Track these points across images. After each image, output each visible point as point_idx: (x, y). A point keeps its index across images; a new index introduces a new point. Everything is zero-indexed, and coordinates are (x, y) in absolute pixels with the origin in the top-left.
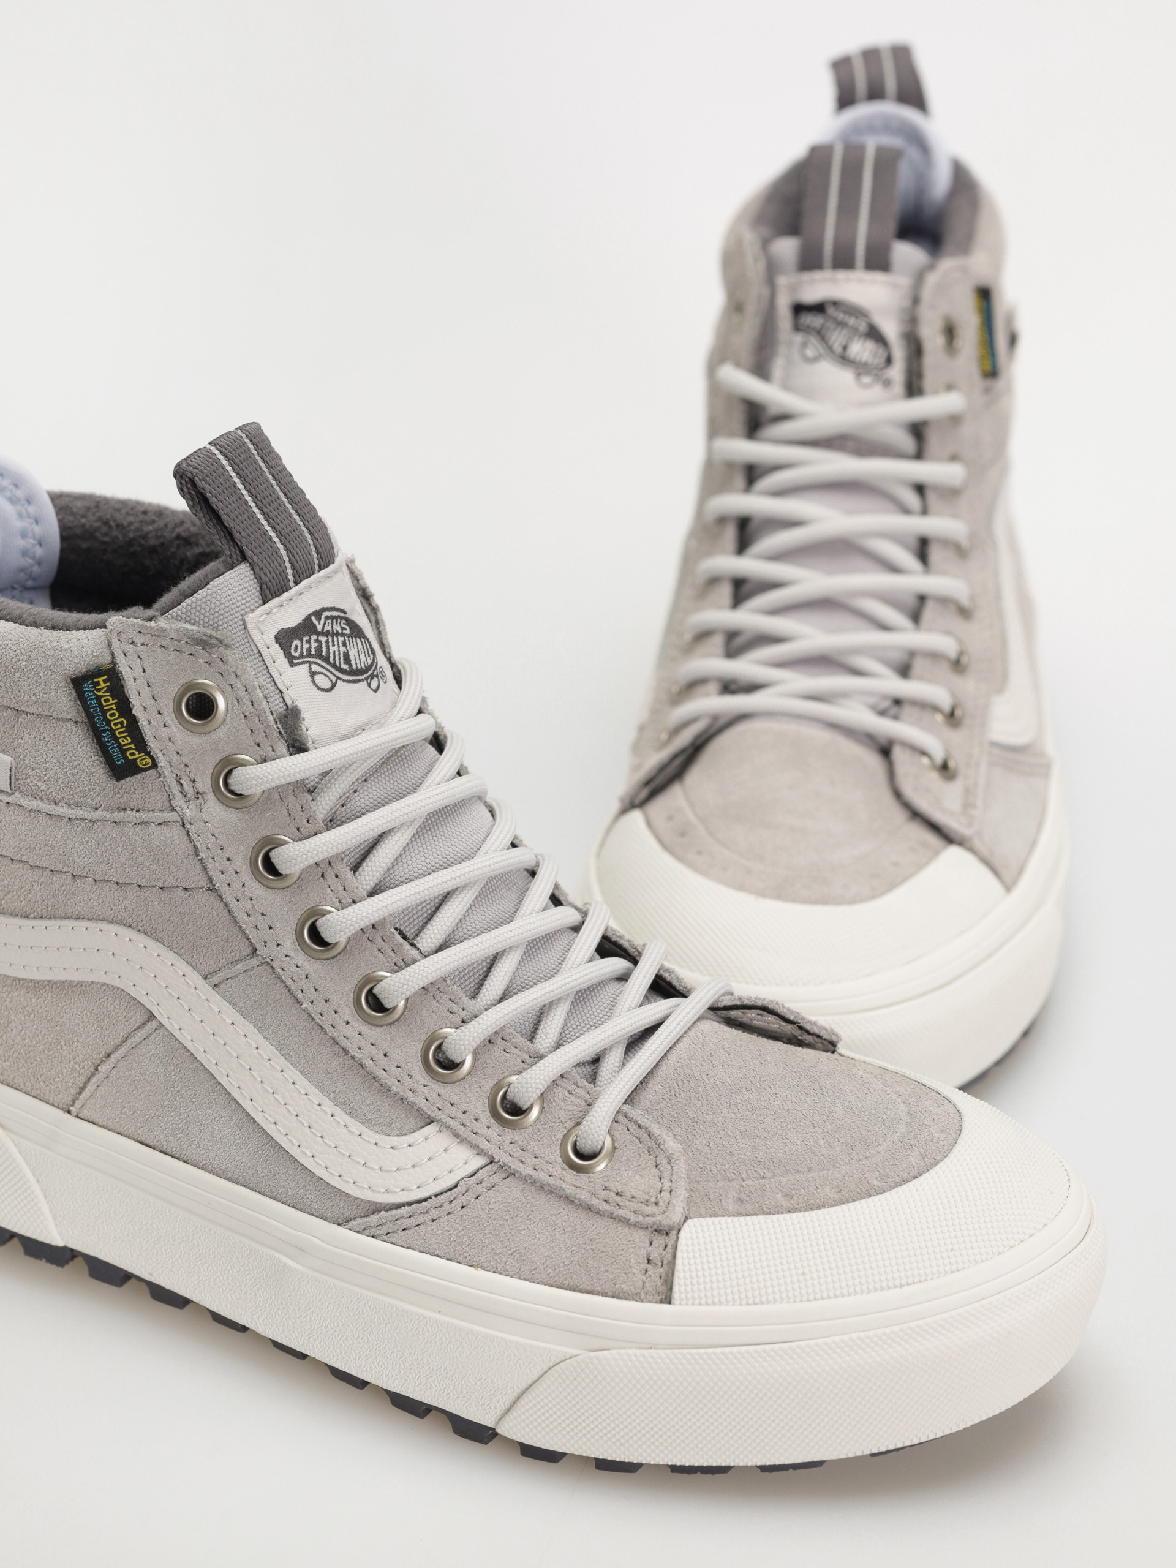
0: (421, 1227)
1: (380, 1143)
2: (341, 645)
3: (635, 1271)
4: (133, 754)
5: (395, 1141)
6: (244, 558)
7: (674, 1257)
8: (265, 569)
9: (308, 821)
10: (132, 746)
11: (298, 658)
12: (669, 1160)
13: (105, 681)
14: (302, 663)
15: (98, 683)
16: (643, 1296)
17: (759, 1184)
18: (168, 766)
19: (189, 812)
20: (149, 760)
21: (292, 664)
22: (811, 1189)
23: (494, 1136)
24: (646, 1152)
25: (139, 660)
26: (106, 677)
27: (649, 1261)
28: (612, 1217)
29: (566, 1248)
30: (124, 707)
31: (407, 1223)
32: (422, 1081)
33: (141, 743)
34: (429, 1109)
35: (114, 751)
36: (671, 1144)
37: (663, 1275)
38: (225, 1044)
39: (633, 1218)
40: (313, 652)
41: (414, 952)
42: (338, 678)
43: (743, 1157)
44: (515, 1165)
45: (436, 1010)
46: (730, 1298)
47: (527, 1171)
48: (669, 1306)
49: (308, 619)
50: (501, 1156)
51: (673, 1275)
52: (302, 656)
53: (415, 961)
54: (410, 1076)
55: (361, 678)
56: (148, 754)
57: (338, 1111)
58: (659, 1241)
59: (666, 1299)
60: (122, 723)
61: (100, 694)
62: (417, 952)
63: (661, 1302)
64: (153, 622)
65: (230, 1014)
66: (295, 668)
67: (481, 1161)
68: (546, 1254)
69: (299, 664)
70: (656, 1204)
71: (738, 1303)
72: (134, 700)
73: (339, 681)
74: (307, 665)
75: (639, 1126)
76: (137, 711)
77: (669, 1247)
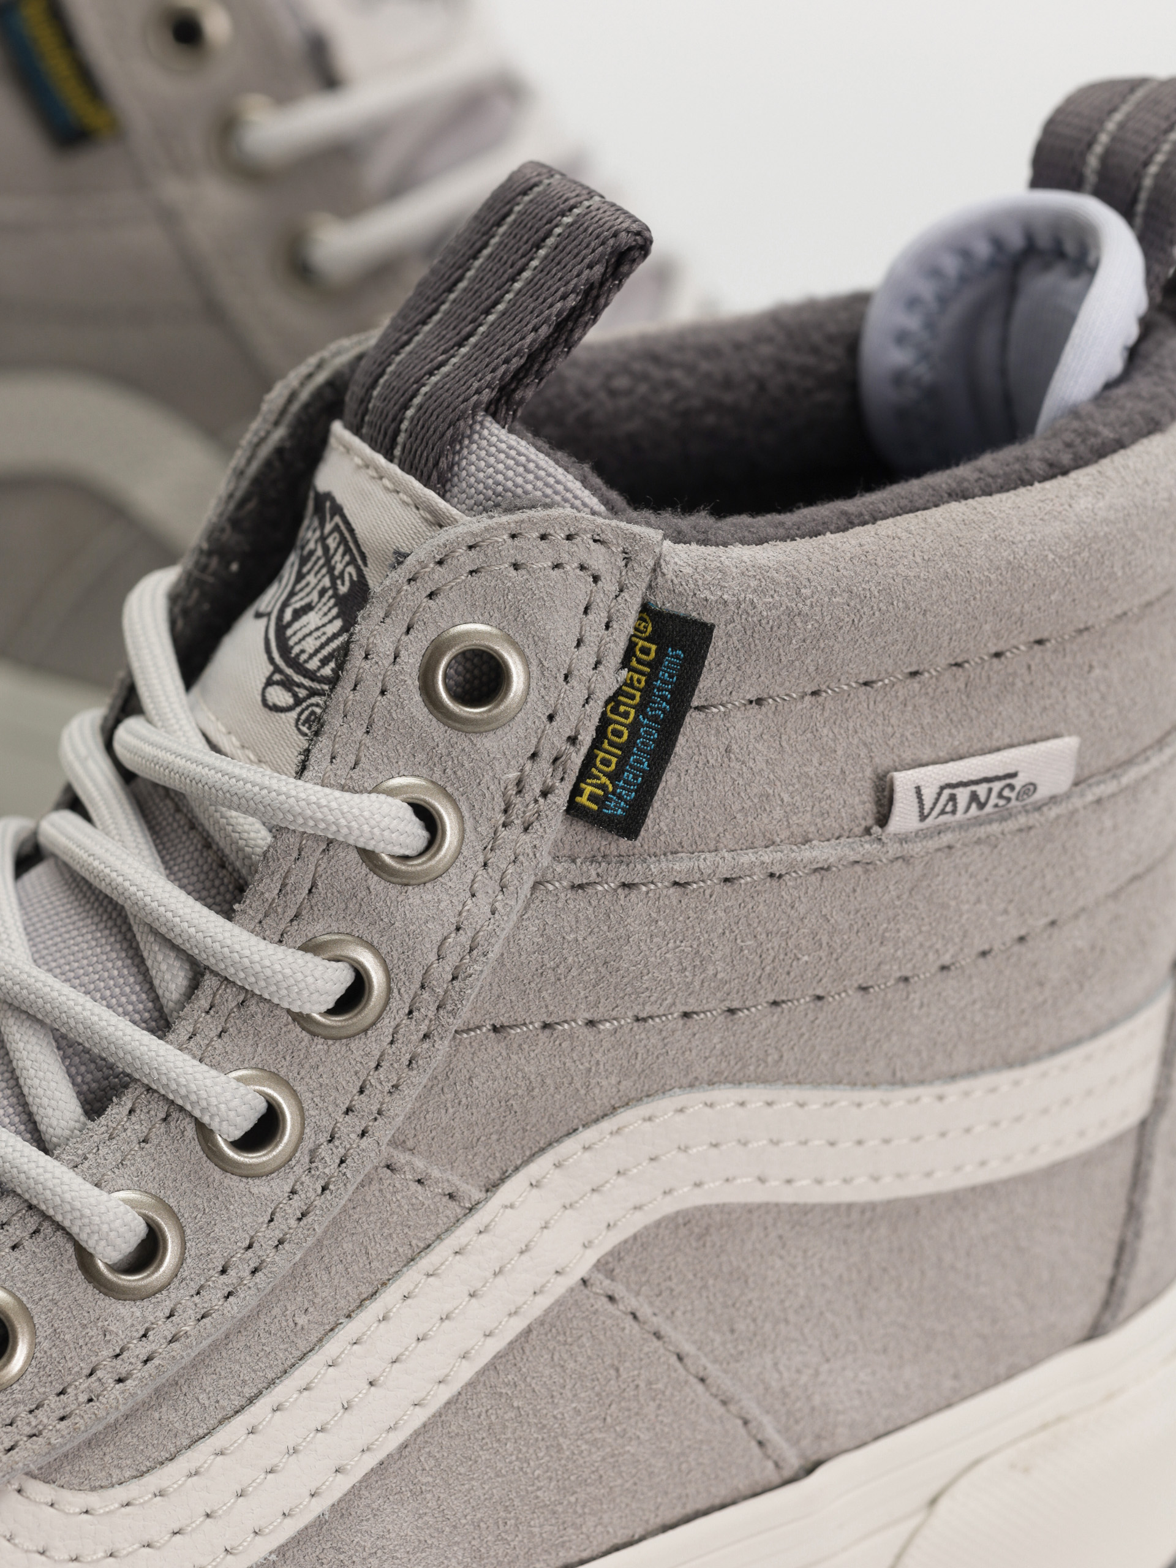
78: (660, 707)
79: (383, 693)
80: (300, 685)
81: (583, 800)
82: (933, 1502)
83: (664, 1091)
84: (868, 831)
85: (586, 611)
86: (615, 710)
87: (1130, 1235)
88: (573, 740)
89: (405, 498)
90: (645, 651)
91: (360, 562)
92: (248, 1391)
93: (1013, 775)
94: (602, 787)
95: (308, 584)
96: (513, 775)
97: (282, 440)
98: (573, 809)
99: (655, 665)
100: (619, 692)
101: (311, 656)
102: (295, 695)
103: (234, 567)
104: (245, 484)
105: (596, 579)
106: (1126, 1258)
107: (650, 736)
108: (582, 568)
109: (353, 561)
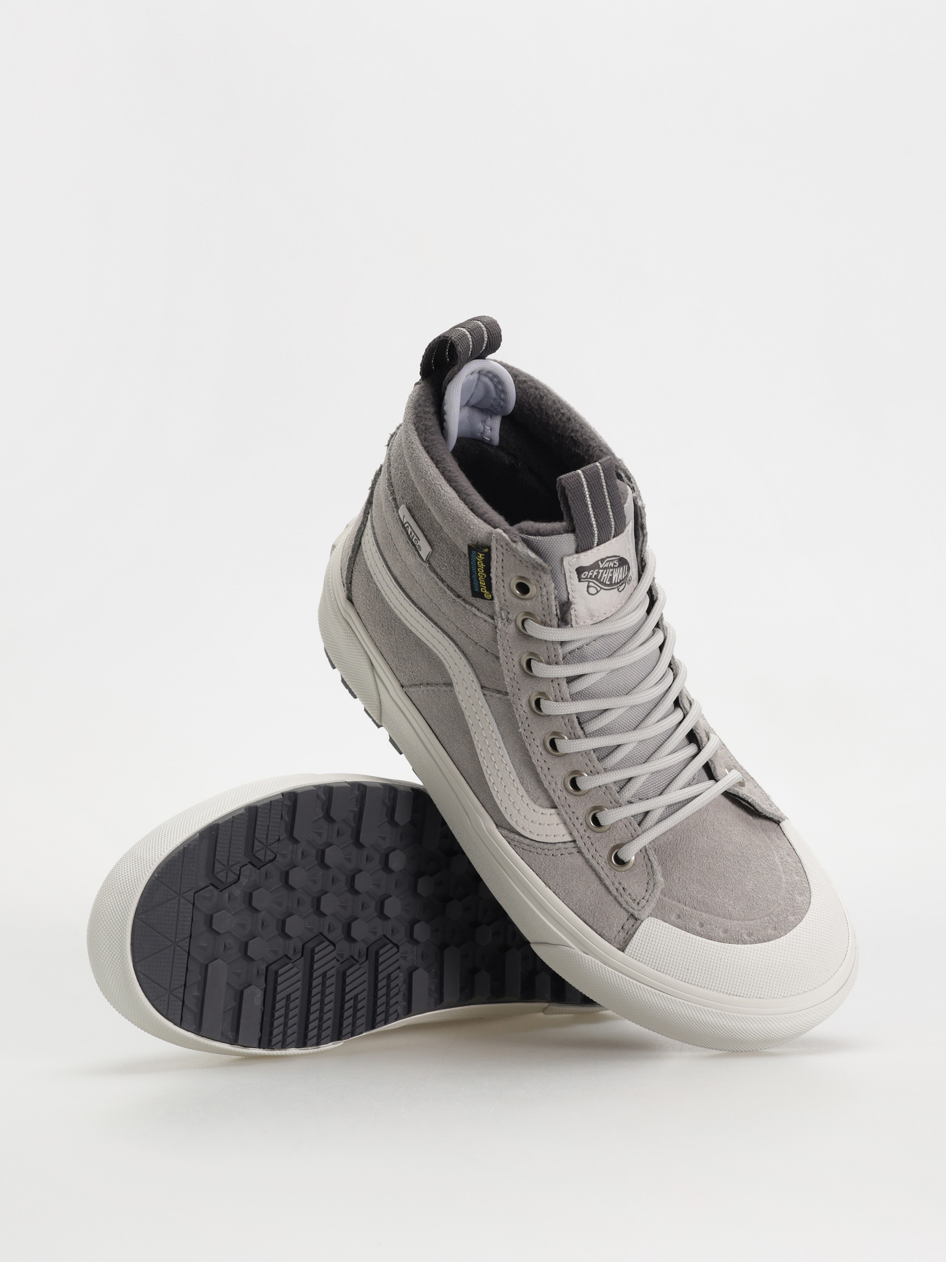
0: (531, 853)
1: (530, 806)
2: (610, 572)
3: (614, 929)
4: (483, 590)
5: (537, 808)
6: (573, 531)
7: (634, 933)
8: (583, 540)
9: (555, 656)
10: (485, 587)
11: (584, 579)
12: (654, 884)
13: (482, 556)
14: (586, 581)
15: (479, 555)
16: (613, 941)
17: (692, 911)
18: (498, 603)
19: (500, 625)
20: (490, 596)
21: (580, 581)
22: (713, 926)
23: (582, 831)
24: (647, 874)
25: (502, 555)
26: (483, 555)
27: (622, 928)
28: (615, 898)
29: (589, 901)
30: (488, 570)
31: (526, 847)
32: (561, 788)
33: (489, 588)
34: (558, 804)
35: (476, 584)
36: (659, 878)
37: (625, 938)
38: (479, 720)
39: (624, 905)
40: (593, 577)
41: (581, 733)
42: (601, 588)
43: (691, 893)
44: (584, 851)
45: (580, 761)
46: (647, 962)
47: (589, 856)
48: (622, 953)
49: (597, 562)
50: (580, 843)
51: (630, 940)
52: (587, 578)
53: (579, 738)
54: (556, 784)
55: (615, 587)
56: (491, 594)
57: (517, 780)
58: (632, 921)
59: (622, 949)
60: (484, 576)
61: (479, 560)
62: (583, 732)
63: (619, 949)
64: (515, 544)
65: (486, 710)
66: (581, 583)
67: (568, 838)
68: (579, 898)
69: (583, 581)
70: (638, 904)
71: (650, 966)
72: (493, 570)
73: (602, 590)
74: (587, 583)
75: (649, 859)
76: (493, 575)
77: (634, 927)
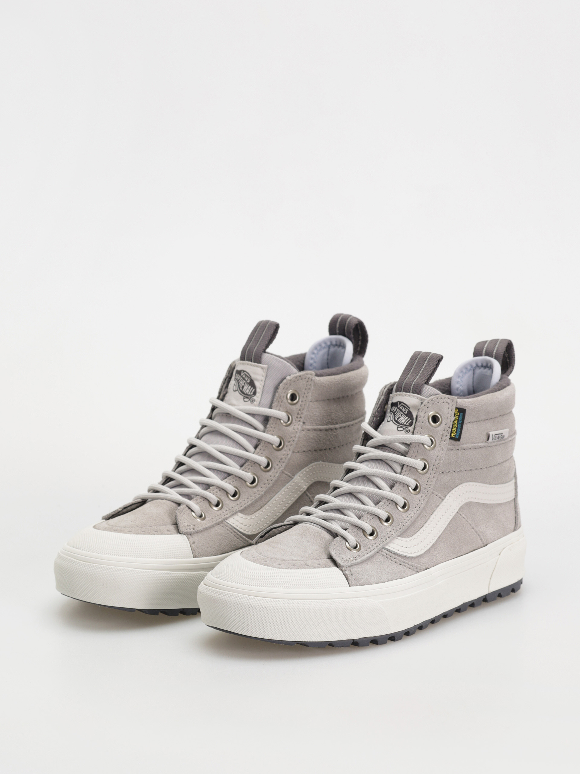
78: (460, 422)
79: (423, 422)
80: (404, 427)
81: (452, 436)
82: (500, 554)
83: (464, 483)
84: (486, 442)
85: (448, 409)
86: (454, 423)
87: (516, 516)
88: (449, 428)
89: (415, 397)
90: (457, 414)
91: (408, 408)
92: (422, 525)
93: (502, 434)
94: (454, 434)
95: (397, 415)
96: (442, 433)
97: (383, 398)
98: (451, 438)
99: (459, 416)
100: (454, 420)
101: (404, 423)
102: (403, 428)
103: (378, 418)
104: (378, 405)
105: (449, 404)
106: (517, 519)
107: (460, 426)
108: (447, 402)
109: (407, 409)
